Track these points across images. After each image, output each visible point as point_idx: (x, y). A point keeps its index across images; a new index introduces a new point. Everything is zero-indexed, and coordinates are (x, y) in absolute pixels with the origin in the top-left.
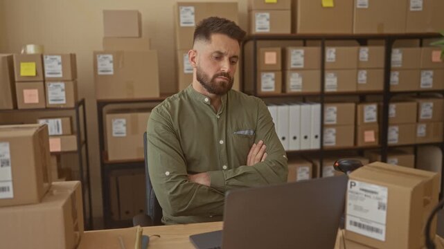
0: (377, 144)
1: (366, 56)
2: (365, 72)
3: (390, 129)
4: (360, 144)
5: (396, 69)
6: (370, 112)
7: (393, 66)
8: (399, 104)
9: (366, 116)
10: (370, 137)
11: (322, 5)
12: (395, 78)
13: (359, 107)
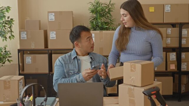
0: (176, 70)
1: (170, 32)
2: (170, 39)
3: (182, 64)
4: (168, 70)
5: (185, 38)
6: (173, 56)
7: (183, 36)
8: (186, 53)
9: (171, 58)
10: (173, 67)
11: (149, 11)
12: (184, 42)
13: (168, 53)
